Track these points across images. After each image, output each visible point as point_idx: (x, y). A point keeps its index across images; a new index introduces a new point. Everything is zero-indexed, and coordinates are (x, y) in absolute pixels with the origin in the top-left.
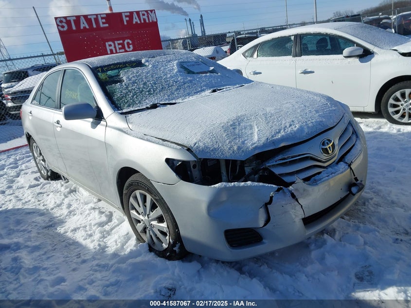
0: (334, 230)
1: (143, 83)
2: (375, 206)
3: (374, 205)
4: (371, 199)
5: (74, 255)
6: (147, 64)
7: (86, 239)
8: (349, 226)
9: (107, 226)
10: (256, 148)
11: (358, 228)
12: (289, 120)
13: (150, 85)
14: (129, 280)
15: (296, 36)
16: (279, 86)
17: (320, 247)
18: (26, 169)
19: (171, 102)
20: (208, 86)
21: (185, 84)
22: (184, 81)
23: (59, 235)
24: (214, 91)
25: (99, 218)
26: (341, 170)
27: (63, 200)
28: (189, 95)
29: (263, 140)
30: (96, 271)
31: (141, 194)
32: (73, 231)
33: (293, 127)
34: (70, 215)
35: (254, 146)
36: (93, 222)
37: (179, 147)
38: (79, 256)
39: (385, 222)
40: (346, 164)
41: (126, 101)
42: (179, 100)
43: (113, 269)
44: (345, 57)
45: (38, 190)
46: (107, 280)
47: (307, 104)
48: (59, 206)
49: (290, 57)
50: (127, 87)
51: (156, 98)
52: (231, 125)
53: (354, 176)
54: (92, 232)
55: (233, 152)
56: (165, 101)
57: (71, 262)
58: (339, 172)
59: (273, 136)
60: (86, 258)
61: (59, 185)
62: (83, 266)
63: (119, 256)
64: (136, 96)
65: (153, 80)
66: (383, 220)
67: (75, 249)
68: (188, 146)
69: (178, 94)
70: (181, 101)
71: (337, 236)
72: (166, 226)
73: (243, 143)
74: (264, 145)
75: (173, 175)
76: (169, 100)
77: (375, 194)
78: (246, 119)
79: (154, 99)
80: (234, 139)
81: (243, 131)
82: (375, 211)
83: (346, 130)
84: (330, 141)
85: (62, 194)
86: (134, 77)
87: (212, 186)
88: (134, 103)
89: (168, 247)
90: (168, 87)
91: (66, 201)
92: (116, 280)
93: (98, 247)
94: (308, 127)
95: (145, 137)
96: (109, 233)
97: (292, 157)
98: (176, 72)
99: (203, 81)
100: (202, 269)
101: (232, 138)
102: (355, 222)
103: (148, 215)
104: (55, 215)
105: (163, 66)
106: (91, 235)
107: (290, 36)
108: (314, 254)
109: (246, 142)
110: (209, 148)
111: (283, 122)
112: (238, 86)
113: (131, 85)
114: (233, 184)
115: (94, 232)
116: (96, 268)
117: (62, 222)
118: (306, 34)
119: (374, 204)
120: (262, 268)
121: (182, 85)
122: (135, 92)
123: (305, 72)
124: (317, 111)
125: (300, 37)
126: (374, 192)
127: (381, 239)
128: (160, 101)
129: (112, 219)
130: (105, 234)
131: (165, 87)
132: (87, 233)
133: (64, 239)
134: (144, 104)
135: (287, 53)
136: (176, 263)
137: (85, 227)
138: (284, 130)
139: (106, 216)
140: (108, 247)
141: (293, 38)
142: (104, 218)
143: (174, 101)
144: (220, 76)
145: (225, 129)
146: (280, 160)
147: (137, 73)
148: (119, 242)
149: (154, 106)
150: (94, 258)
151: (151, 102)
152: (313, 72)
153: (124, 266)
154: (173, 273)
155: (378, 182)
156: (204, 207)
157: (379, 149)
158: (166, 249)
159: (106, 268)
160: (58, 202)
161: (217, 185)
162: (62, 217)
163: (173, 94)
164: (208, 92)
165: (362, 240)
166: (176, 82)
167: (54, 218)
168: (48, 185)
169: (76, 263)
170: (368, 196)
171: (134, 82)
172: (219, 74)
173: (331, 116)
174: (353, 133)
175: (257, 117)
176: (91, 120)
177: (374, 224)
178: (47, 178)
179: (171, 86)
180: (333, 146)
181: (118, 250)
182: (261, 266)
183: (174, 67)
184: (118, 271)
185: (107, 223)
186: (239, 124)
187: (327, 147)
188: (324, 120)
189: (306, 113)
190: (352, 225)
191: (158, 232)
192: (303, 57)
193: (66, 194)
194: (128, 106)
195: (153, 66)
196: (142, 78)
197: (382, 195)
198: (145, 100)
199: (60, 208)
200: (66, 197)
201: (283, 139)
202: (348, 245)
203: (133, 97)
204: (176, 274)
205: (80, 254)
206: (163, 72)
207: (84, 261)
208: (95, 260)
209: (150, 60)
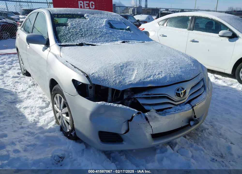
0: (176, 144)
1: (80, 29)
2: (209, 134)
3: (207, 133)
4: (208, 129)
5: (19, 122)
6: (87, 17)
7: (30, 114)
8: (187, 143)
9: (44, 109)
10: (131, 84)
11: (192, 146)
12: (159, 70)
13: (84, 31)
14: (42, 145)
15: (193, 17)
16: (166, 46)
17: (163, 152)
18: (16, 67)
19: (94, 44)
20: (121, 38)
21: (106, 34)
22: (106, 32)
23: (16, 108)
24: (124, 42)
25: (42, 104)
26: (186, 109)
27: (27, 89)
28: (107, 41)
29: (138, 80)
30: (26, 135)
31: (59, 97)
32: (24, 108)
33: (160, 75)
34: (27, 98)
35: (130, 83)
36: (38, 106)
37: (82, 74)
38: (21, 124)
39: (211, 146)
40: (191, 106)
41: (65, 38)
42: (99, 44)
43: (36, 136)
44: (220, 36)
45: (16, 80)
46: (30, 142)
47: (177, 62)
48: (24, 91)
49: (186, 30)
50: (69, 30)
51: (85, 39)
52: (121, 66)
53: (194, 114)
54: (34, 111)
55: (115, 84)
56: (90, 42)
57: (15, 126)
58: (184, 110)
59: (144, 79)
60: (24, 126)
61: (29, 80)
62: (20, 130)
63: (43, 129)
64: (72, 36)
65: (87, 28)
66: (210, 144)
67: (21, 119)
68: (88, 74)
69: (100, 39)
70: (99, 45)
71: (176, 148)
72: (69, 119)
73: (124, 79)
74: (137, 83)
75: (75, 90)
76: (93, 42)
77: (211, 127)
78: (132, 64)
79: (83, 40)
80: (119, 75)
81: (127, 71)
82: (207, 138)
83: (198, 83)
84: (183, 89)
85: (28, 85)
86: (75, 24)
87: (96, 103)
88: (70, 40)
89: (69, 131)
90: (95, 34)
91: (29, 90)
92: (34, 143)
93: (33, 121)
94: (170, 77)
95: (66, 63)
96: (44, 114)
97: (154, 95)
98: (103, 26)
99: (119, 35)
100: (86, 149)
101: (118, 75)
102: (192, 141)
103: (62, 110)
104: (19, 97)
105: (97, 21)
106: (33, 113)
107: (189, 16)
108: (158, 156)
109: (126, 79)
110: (101, 78)
111: (155, 71)
112: (141, 41)
113: (72, 29)
114: (110, 104)
115: (36, 112)
116: (27, 133)
117: (21, 101)
118: (199, 17)
119: (209, 133)
120: (122, 157)
121: (104, 35)
122: (73, 34)
123: (193, 41)
124: (181, 68)
125: (195, 18)
126: (212, 125)
127: (203, 156)
128: (86, 42)
129: (49, 106)
130: (41, 114)
131: (93, 34)
132: (31, 111)
133: (17, 112)
134: (76, 42)
135: (185, 27)
136: (72, 141)
137: (32, 107)
138: (154, 76)
139: (46, 104)
140: (39, 122)
141: (190, 18)
142: (44, 105)
143: (95, 44)
144: (132, 33)
145: (116, 68)
146: (145, 95)
147: (79, 22)
148: (46, 121)
149: (81, 45)
150: (28, 127)
151: (81, 41)
152: (198, 42)
153: (42, 136)
154: (68, 148)
155: (217, 119)
156: (88, 114)
157: (225, 98)
158: (69, 132)
159: (33, 134)
160: (24, 89)
161: (99, 103)
162: (22, 99)
163: (97, 39)
164: (119, 42)
165: (190, 154)
166: (101, 32)
167: (17, 98)
168: (23, 78)
169: (18, 128)
170: (206, 126)
171: (75, 27)
172: (132, 32)
173: (189, 73)
174: (203, 86)
175: (140, 64)
176: (43, 46)
177: (203, 145)
178: (24, 74)
179: (97, 34)
180: (185, 93)
181: (44, 126)
182: (121, 156)
183: (103, 23)
184: (38, 138)
185: (45, 108)
186: (126, 67)
187: (180, 92)
188: (183, 74)
189: (173, 68)
190: (189, 143)
191: (65, 121)
192: (194, 31)
193: (30, 85)
194: (65, 42)
195: (90, 20)
196: (80, 26)
197: (215, 128)
198: (77, 40)
199: (24, 93)
200: (30, 87)
201: (151, 82)
202: (180, 156)
203: (70, 36)
204: (70, 148)
205: (22, 123)
206: (95, 24)
207: (22, 128)
208: (28, 128)
209: (90, 16)
